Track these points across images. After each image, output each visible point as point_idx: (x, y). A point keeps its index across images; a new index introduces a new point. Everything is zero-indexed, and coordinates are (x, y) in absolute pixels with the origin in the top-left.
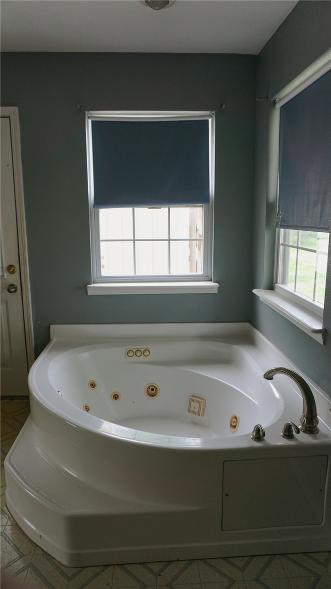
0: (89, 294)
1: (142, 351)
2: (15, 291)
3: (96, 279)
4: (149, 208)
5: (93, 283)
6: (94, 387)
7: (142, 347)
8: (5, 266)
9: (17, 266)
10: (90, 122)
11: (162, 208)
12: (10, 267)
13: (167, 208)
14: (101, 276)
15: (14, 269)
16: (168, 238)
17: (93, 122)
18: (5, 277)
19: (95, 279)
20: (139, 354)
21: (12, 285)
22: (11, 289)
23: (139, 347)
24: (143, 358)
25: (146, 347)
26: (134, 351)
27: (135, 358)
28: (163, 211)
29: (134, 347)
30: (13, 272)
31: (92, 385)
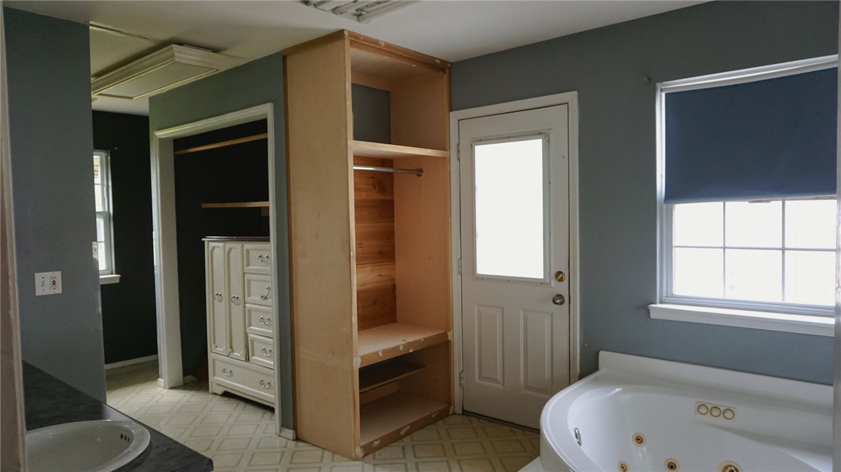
0: (652, 317)
1: (722, 411)
2: (561, 303)
3: (666, 298)
4: (750, 202)
5: (661, 303)
6: (641, 443)
7: (723, 404)
8: (553, 272)
9: (566, 273)
10: (664, 95)
11: (772, 202)
12: (559, 273)
13: (781, 202)
14: (673, 294)
15: (562, 277)
16: (781, 247)
17: (666, 94)
18: (552, 285)
19: (664, 298)
20: (716, 412)
21: (560, 296)
22: (558, 299)
23: (717, 403)
24: (721, 421)
25: (729, 405)
26: (710, 407)
27: (708, 418)
28: (774, 205)
29: (711, 402)
30: (561, 280)
31: (638, 439)
